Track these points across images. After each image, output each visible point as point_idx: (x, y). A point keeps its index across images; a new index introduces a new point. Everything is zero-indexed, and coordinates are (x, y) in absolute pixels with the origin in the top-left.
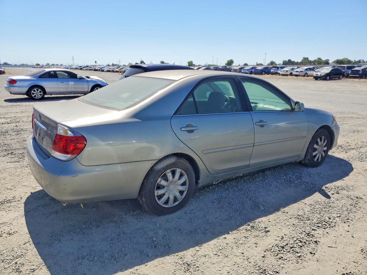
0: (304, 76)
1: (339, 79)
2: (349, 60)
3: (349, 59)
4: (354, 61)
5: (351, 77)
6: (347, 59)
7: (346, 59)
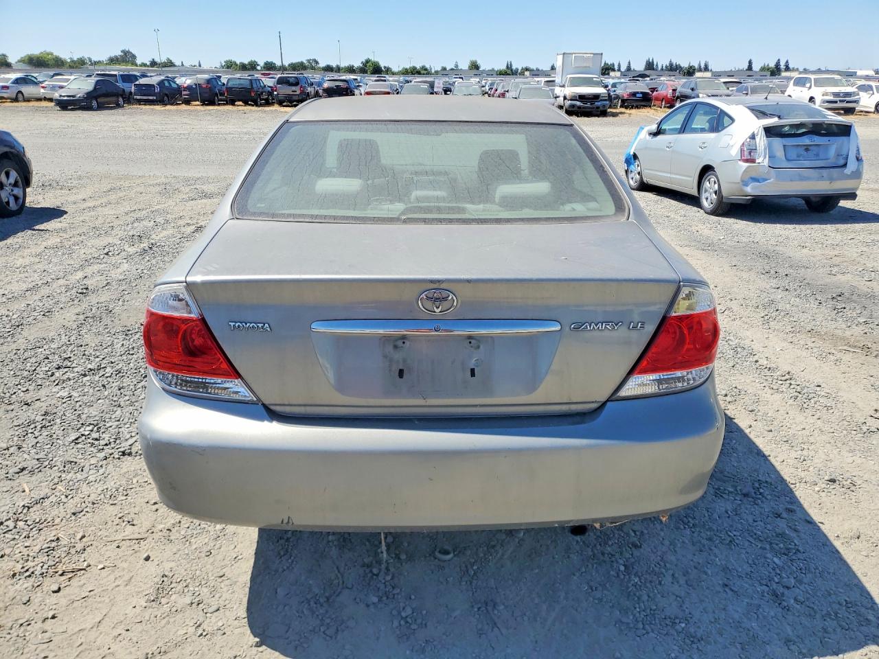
0: (16, 100)
1: (118, 106)
2: (57, 57)
3: (56, 53)
4: (69, 61)
5: (139, 102)
6: (52, 54)
7: (48, 54)
